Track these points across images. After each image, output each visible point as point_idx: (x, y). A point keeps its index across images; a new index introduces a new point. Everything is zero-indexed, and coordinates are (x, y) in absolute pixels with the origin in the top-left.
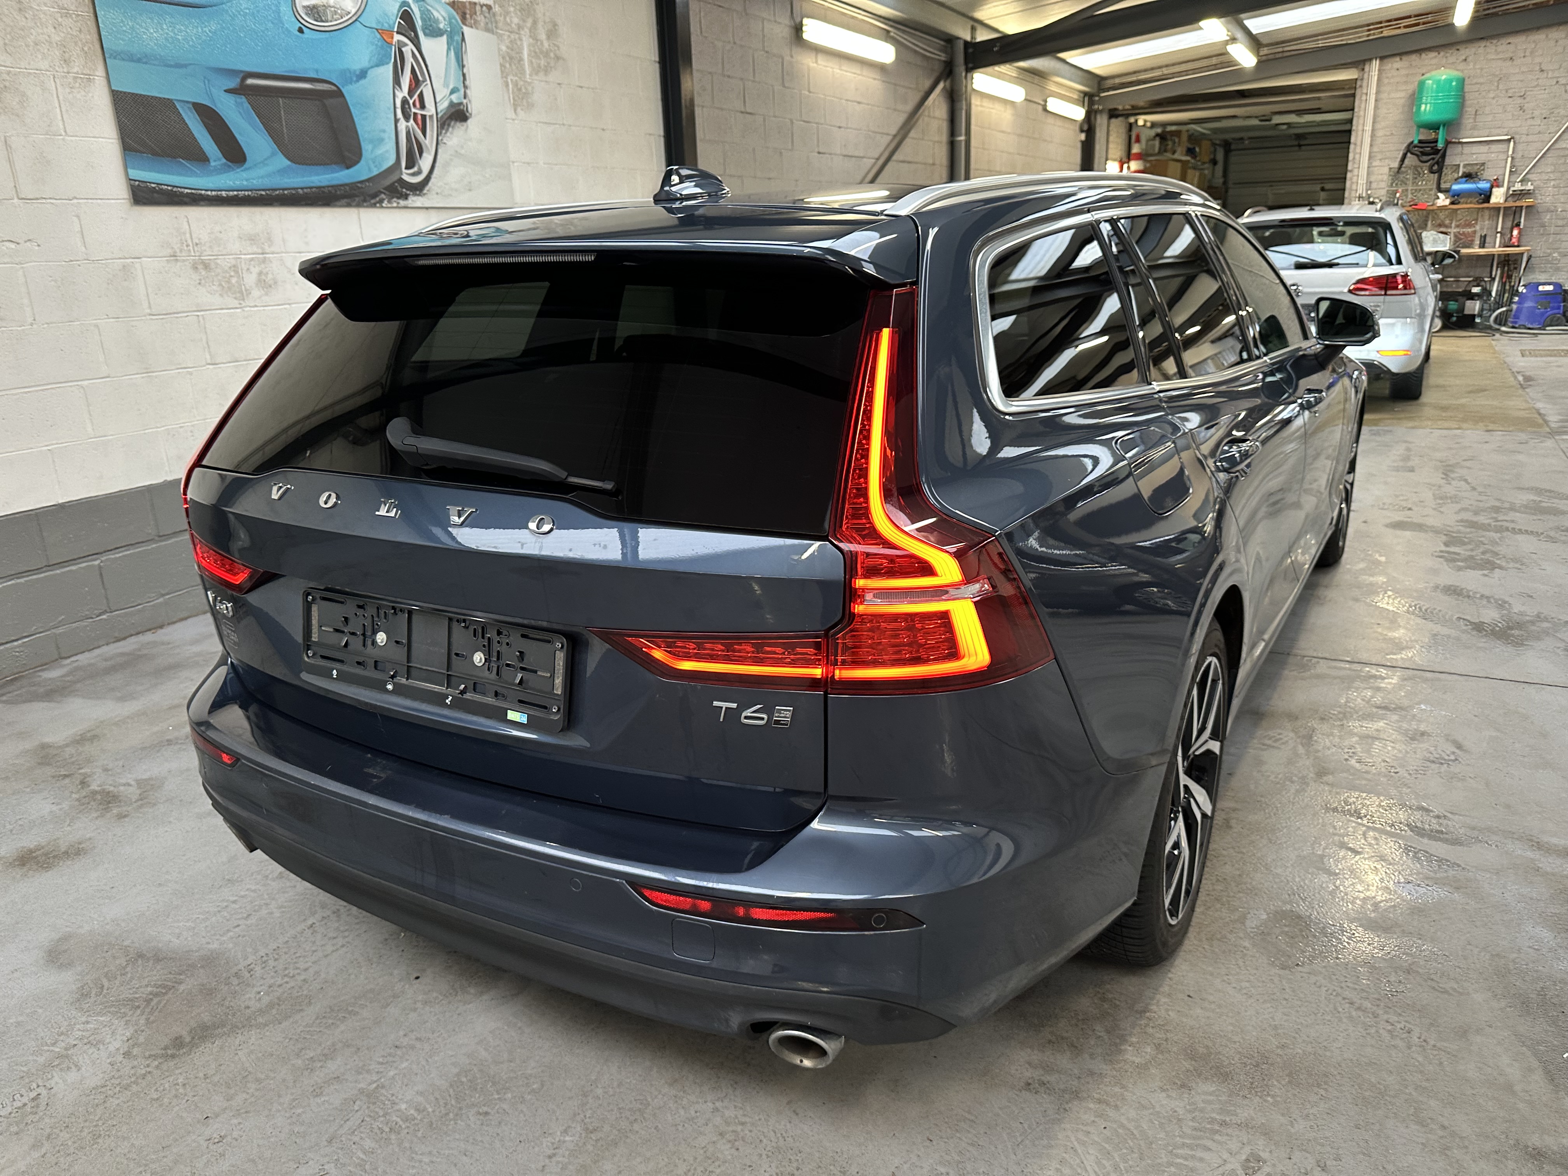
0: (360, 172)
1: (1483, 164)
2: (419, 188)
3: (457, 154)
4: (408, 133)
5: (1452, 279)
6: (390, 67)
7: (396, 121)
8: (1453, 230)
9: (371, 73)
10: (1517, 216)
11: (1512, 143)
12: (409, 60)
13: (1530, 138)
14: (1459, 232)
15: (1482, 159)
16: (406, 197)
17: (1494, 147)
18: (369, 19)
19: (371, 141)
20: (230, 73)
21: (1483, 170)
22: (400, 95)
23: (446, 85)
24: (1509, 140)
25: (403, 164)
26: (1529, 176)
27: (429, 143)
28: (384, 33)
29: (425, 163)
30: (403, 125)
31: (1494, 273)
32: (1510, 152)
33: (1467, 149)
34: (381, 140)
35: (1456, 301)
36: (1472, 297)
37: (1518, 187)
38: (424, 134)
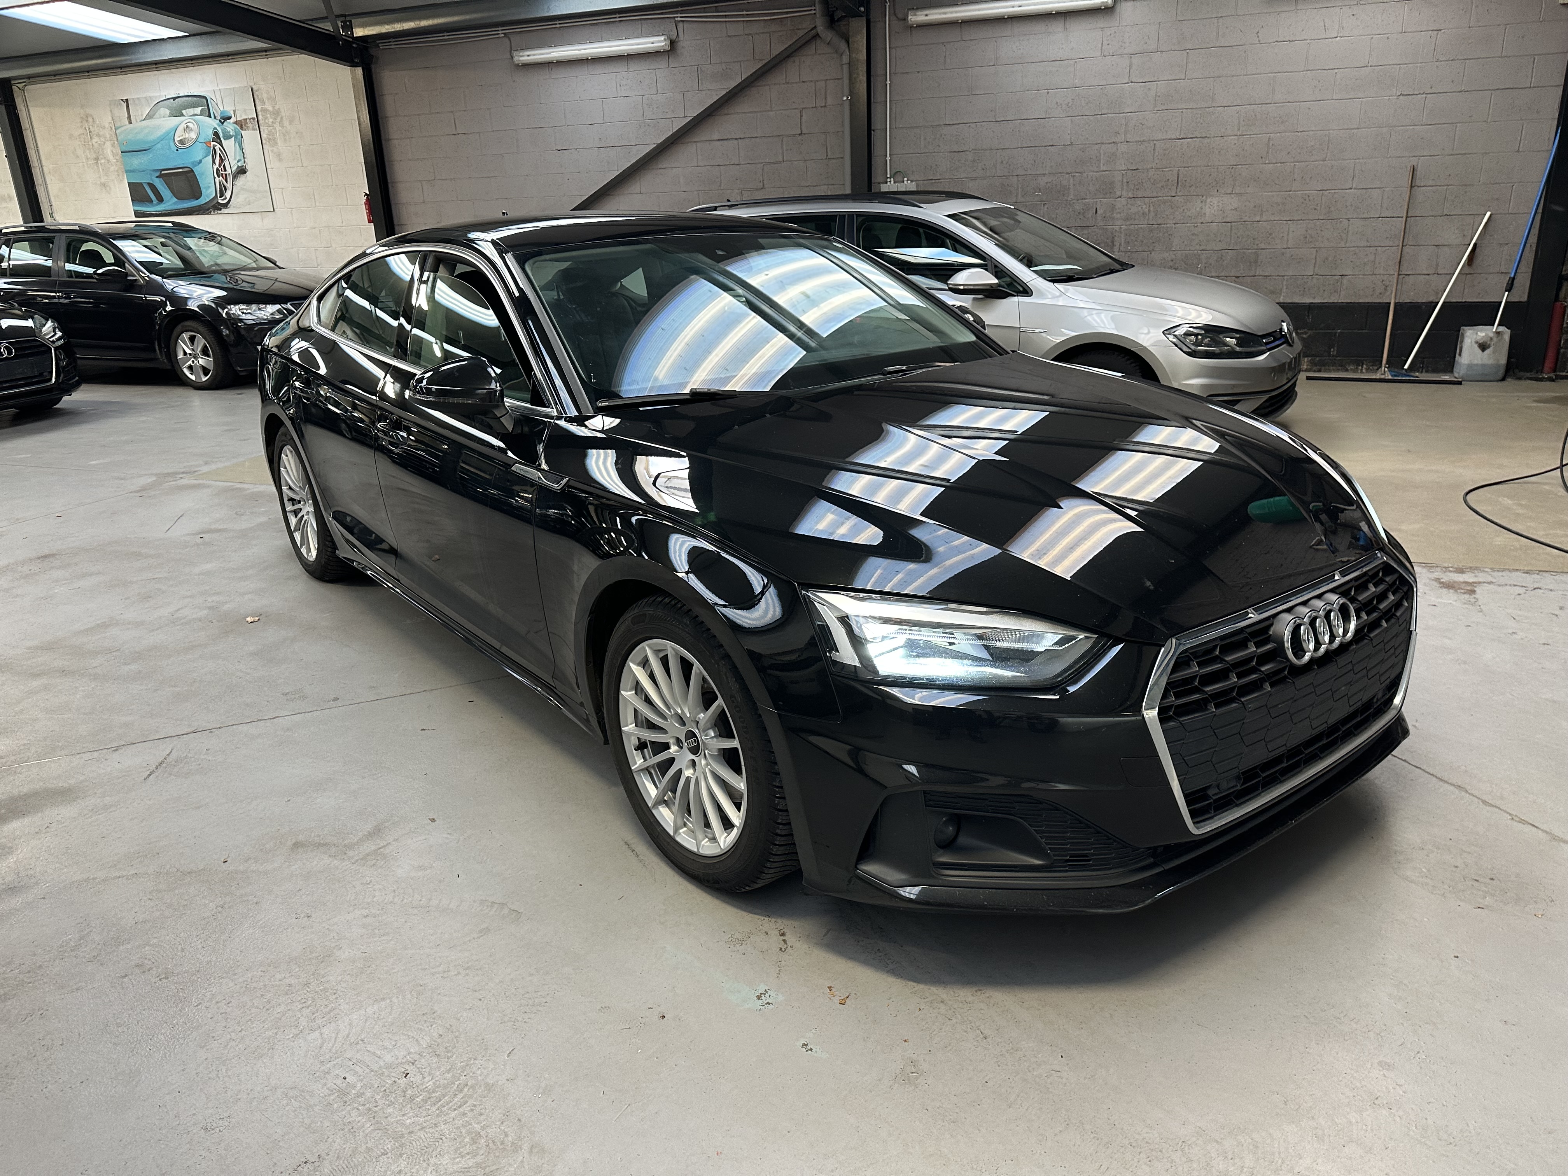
0: (203, 200)
2: (226, 205)
3: (243, 189)
4: (220, 183)
6: (211, 156)
7: (215, 178)
9: (203, 161)
12: (218, 152)
16: (220, 209)
18: (201, 139)
19: (205, 188)
20: (157, 170)
22: (215, 168)
23: (235, 159)
25: (219, 195)
27: (229, 185)
28: (207, 143)
29: (228, 194)
30: (217, 180)
34: (209, 187)
38: (227, 182)
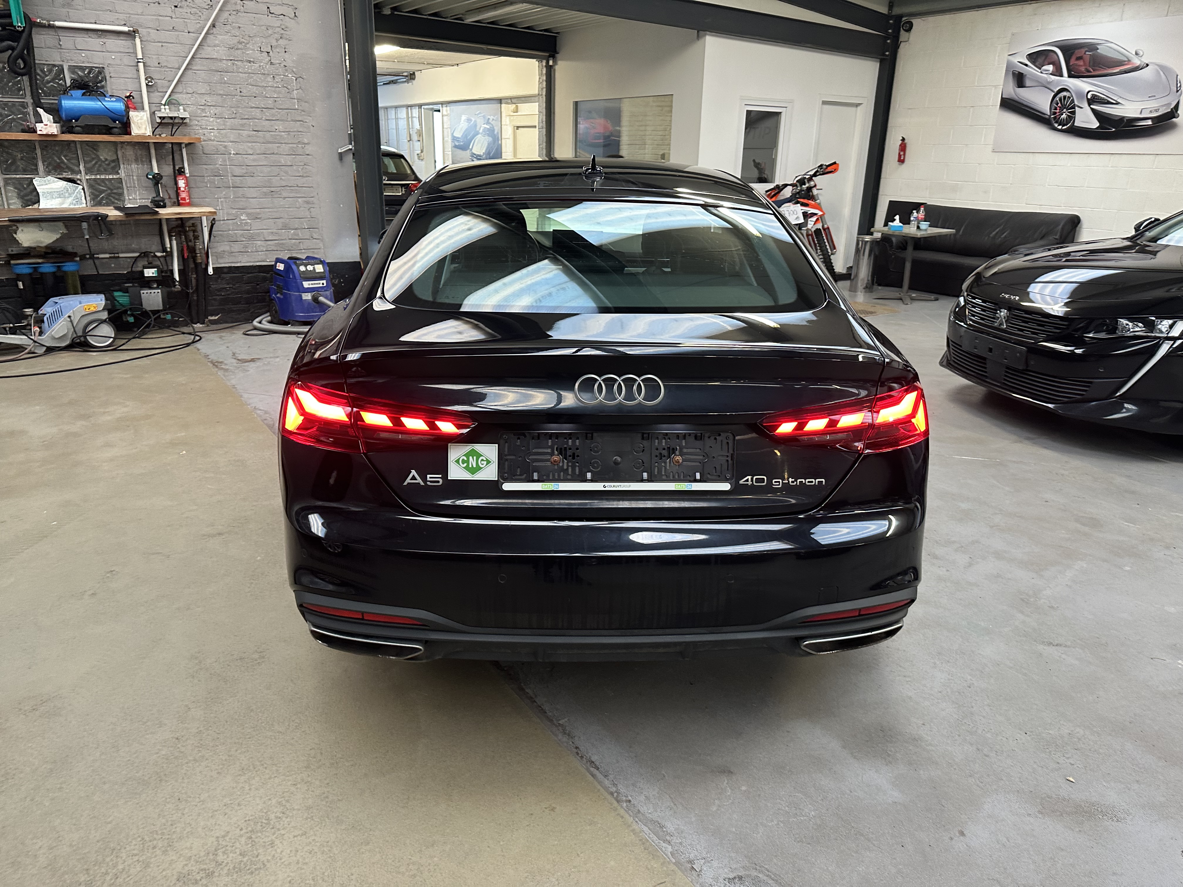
1: (101, 71)
5: (107, 256)
8: (83, 177)
10: (177, 157)
11: (138, 41)
13: (164, 36)
14: (95, 180)
15: (96, 60)
17: (112, 43)
21: (104, 78)
24: (131, 35)
26: (175, 96)
31: (168, 246)
32: (140, 56)
33: (67, 41)
35: (126, 290)
36: (147, 283)
37: (165, 112)
